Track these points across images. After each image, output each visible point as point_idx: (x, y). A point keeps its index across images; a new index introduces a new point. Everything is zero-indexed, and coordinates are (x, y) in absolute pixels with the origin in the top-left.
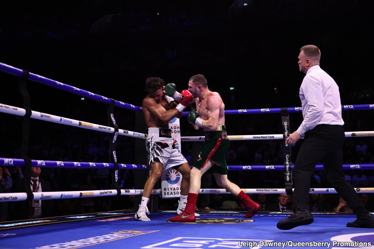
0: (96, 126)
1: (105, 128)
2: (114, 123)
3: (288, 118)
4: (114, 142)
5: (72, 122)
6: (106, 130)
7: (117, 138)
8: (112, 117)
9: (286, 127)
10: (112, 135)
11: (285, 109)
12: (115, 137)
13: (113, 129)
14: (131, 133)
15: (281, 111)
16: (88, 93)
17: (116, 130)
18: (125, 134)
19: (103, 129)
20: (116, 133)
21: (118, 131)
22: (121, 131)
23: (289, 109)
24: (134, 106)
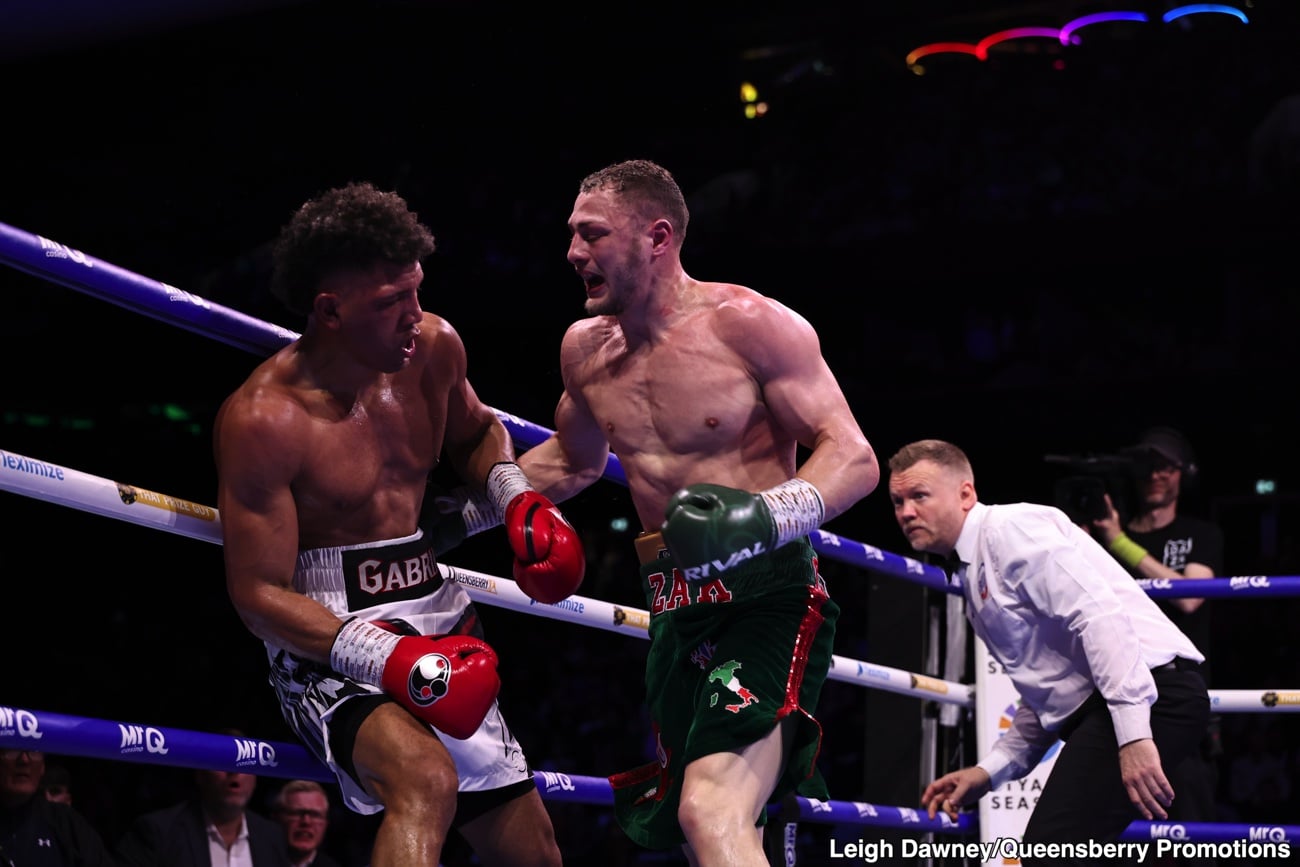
5: (582, 606)
24: (879, 555)
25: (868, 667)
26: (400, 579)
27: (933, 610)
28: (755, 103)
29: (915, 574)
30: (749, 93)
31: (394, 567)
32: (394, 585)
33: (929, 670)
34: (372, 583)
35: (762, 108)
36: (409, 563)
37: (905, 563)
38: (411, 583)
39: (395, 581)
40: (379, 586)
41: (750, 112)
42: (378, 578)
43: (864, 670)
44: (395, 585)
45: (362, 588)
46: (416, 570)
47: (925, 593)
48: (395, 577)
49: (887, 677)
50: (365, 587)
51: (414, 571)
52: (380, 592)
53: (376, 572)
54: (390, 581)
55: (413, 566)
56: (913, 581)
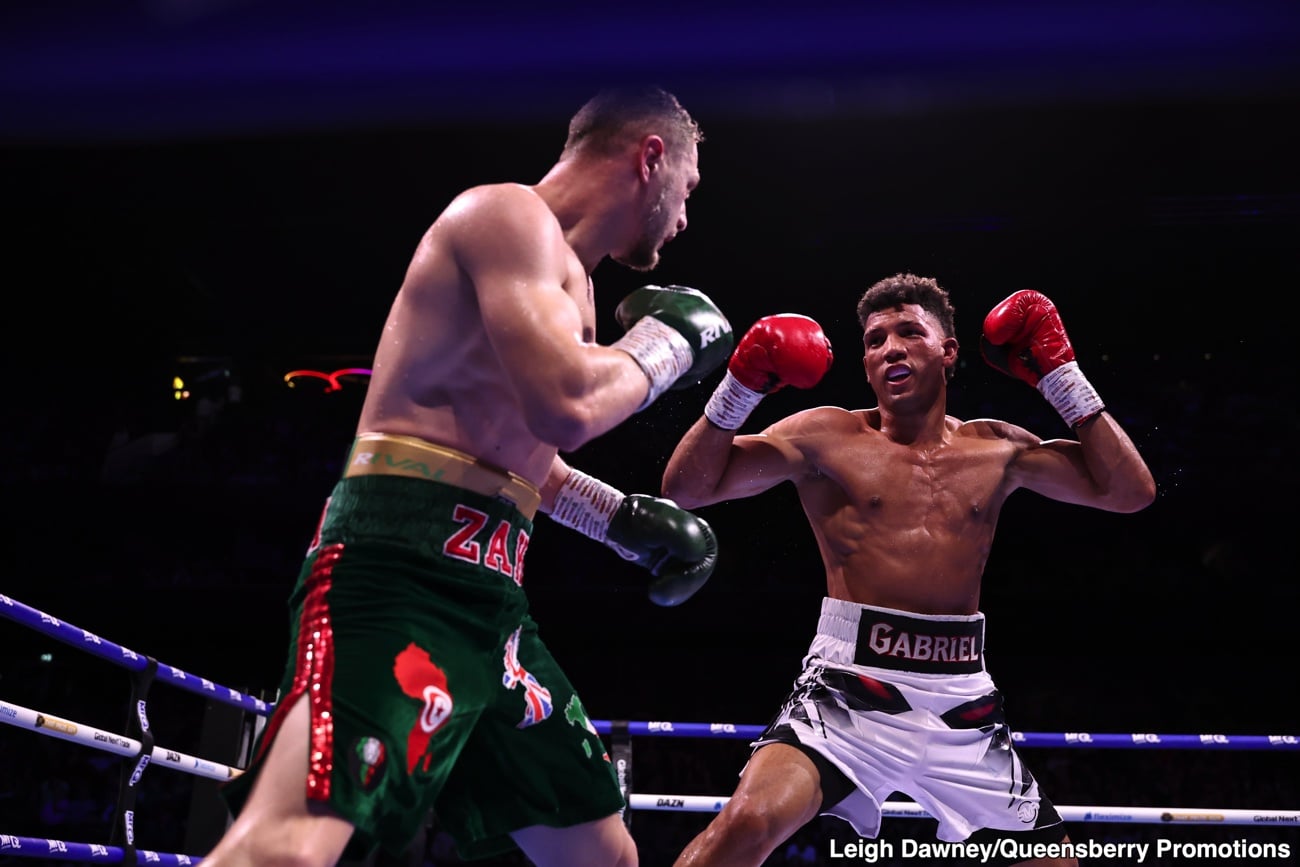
0: (86, 732)
1: (112, 741)
2: (145, 729)
3: (628, 750)
4: (131, 785)
6: (114, 746)
7: (144, 774)
8: (140, 711)
9: (622, 776)
10: (130, 762)
11: (622, 724)
12: (138, 768)
13: (135, 746)
14: (188, 761)
15: (614, 729)
16: (83, 635)
17: (147, 749)
18: (170, 762)
19: (108, 744)
20: (143, 758)
21: (149, 752)
22: (160, 753)
23: (634, 725)
24: (212, 686)
25: (202, 762)
26: (906, 649)
27: (247, 725)
28: (182, 391)
29: (236, 701)
30: (179, 383)
31: (904, 637)
32: (899, 652)
33: (239, 766)
34: (880, 644)
35: (186, 394)
36: (919, 639)
37: (229, 693)
38: (916, 656)
39: (901, 649)
40: (885, 649)
41: (178, 395)
42: (887, 641)
43: (199, 765)
44: (901, 653)
45: (871, 646)
46: (926, 647)
47: (243, 713)
48: (902, 646)
49: (213, 770)
50: (873, 645)
51: (923, 647)
52: (885, 655)
53: (886, 636)
54: (897, 647)
55: (923, 643)
56: (234, 705)
